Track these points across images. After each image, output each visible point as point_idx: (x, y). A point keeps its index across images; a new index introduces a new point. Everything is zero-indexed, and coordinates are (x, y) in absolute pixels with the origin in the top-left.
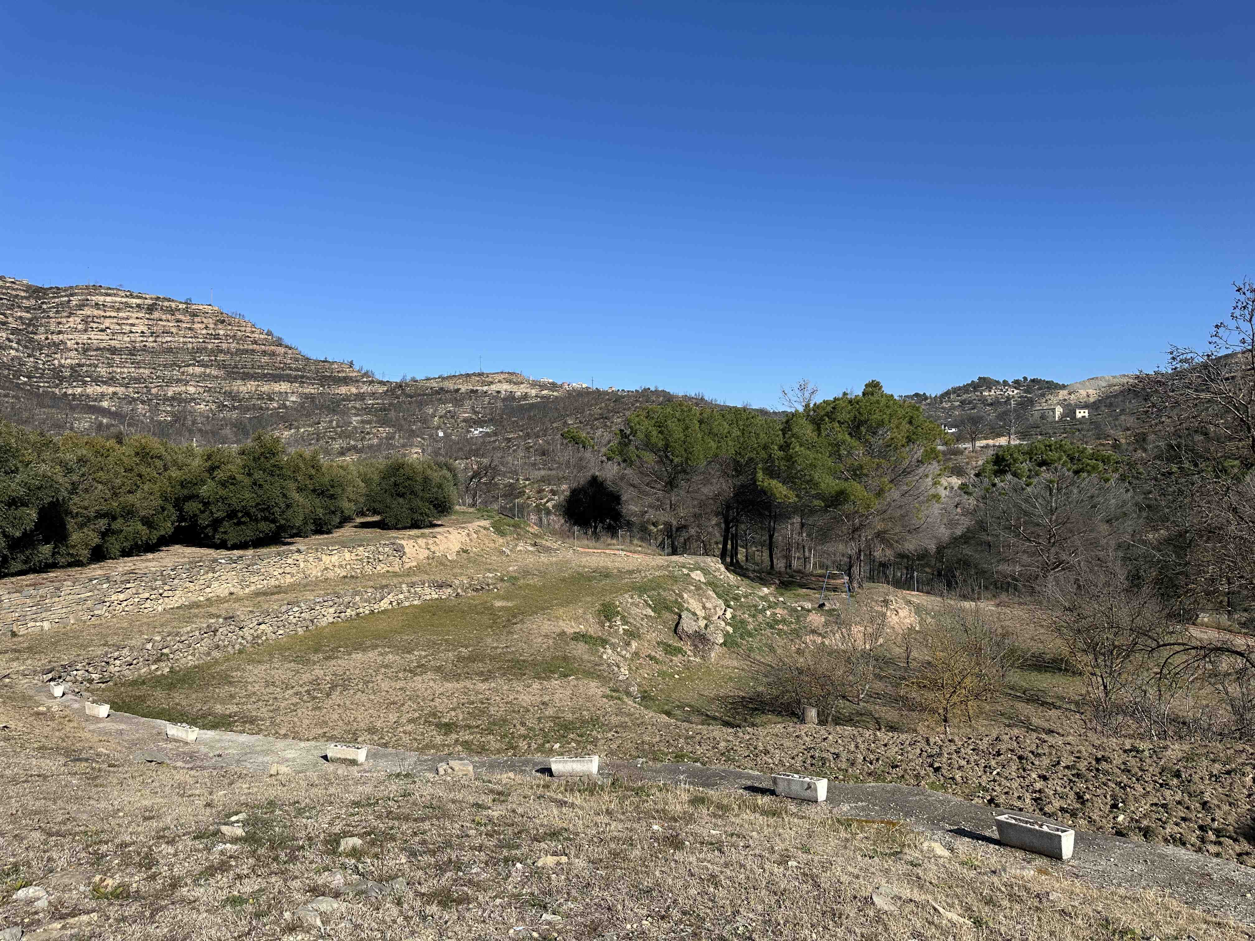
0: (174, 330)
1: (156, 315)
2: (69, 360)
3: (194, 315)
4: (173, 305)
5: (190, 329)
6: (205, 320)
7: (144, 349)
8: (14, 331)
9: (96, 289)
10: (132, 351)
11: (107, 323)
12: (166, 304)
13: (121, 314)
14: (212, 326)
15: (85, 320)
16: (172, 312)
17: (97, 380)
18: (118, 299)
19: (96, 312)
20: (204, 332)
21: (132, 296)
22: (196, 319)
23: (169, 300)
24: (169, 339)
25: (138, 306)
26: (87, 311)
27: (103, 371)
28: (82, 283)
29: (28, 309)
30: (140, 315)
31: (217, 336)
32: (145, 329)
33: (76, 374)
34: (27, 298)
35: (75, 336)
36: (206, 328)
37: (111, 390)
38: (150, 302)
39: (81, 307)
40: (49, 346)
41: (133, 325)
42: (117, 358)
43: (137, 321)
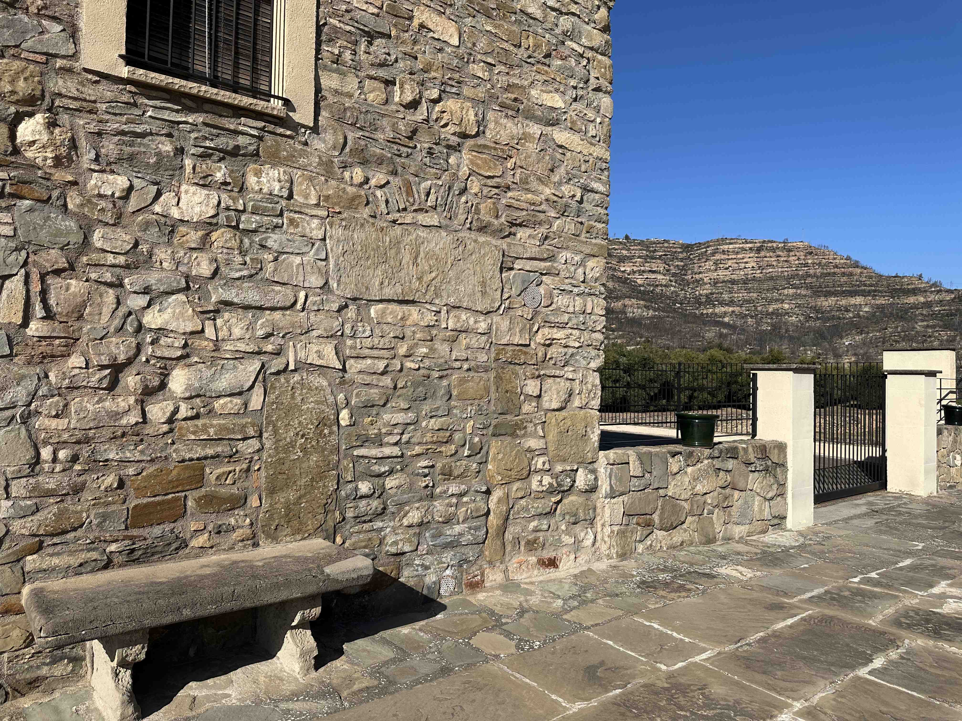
0: (774, 263)
1: (763, 254)
2: (705, 291)
3: (790, 251)
4: (775, 245)
5: (786, 261)
6: (797, 254)
7: (754, 279)
8: (674, 275)
9: (723, 241)
10: (745, 282)
11: (730, 263)
12: (770, 245)
13: (739, 256)
14: (802, 257)
15: (715, 264)
16: (773, 250)
17: (722, 303)
18: (737, 246)
19: (723, 257)
20: (797, 262)
21: (746, 242)
22: (791, 254)
23: (772, 242)
24: (771, 270)
25: (751, 249)
26: (718, 257)
27: (726, 296)
28: (715, 238)
29: (682, 260)
30: (752, 255)
31: (806, 265)
32: (754, 265)
33: (709, 300)
34: (681, 252)
35: (710, 274)
36: (798, 259)
37: (731, 309)
38: (759, 245)
39: (713, 254)
40: (693, 282)
41: (746, 263)
42: (735, 287)
43: (749, 260)
